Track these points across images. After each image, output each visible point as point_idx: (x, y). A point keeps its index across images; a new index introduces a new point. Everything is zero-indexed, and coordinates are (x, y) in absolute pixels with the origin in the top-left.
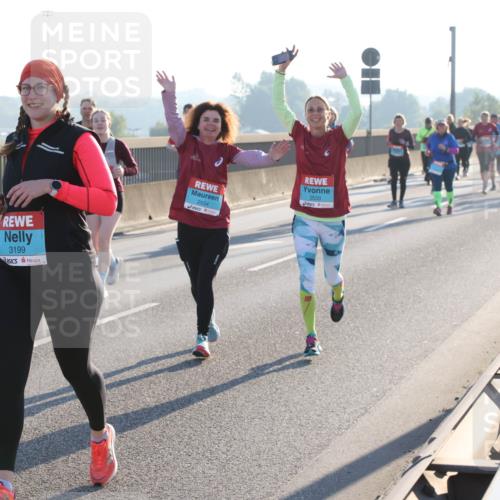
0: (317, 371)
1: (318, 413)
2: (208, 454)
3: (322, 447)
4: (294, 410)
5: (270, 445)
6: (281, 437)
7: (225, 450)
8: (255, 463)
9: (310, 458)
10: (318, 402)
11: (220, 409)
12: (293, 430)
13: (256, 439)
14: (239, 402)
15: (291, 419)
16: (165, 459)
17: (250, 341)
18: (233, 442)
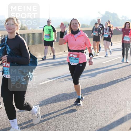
0: (120, 90)
1: (120, 101)
2: (91, 111)
3: (121, 110)
4: (114, 100)
5: (107, 109)
6: (110, 107)
7: (95, 110)
8: (103, 114)
9: (118, 113)
10: (120, 98)
11: (94, 100)
12: (113, 105)
13: (104, 108)
14: (99, 98)
15: (113, 102)
16: (80, 113)
17: (102, 82)
18: (98, 108)
